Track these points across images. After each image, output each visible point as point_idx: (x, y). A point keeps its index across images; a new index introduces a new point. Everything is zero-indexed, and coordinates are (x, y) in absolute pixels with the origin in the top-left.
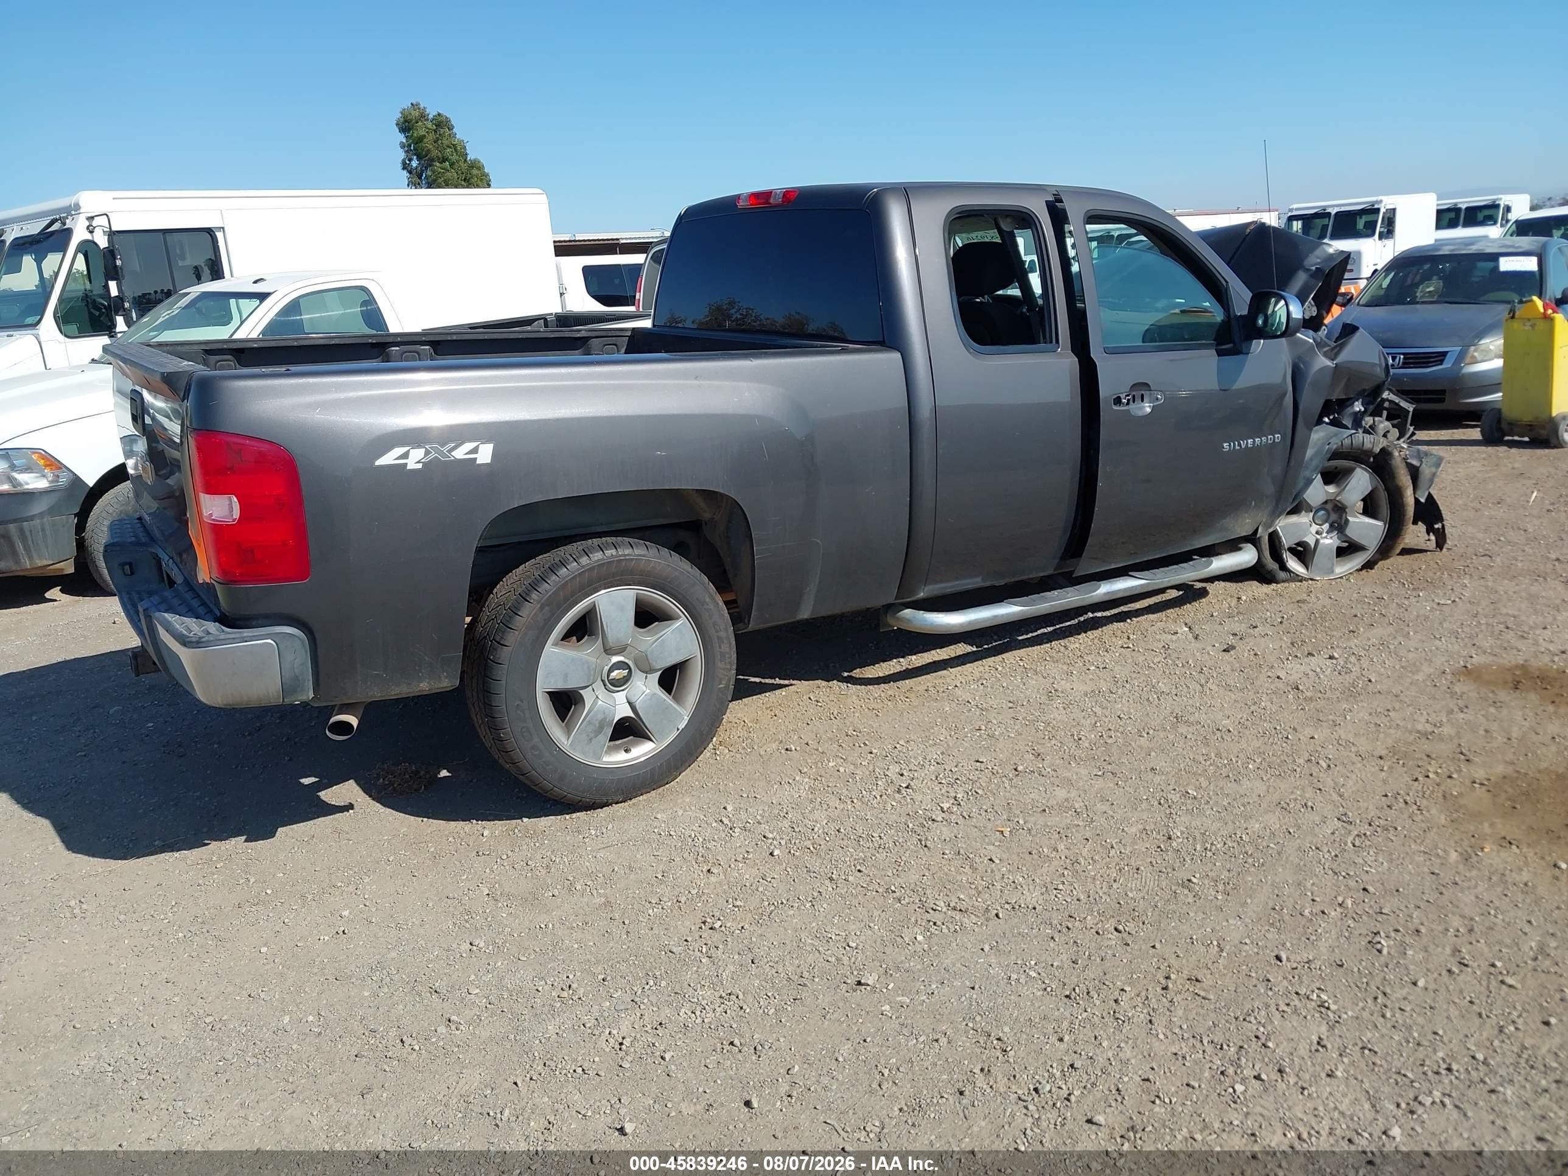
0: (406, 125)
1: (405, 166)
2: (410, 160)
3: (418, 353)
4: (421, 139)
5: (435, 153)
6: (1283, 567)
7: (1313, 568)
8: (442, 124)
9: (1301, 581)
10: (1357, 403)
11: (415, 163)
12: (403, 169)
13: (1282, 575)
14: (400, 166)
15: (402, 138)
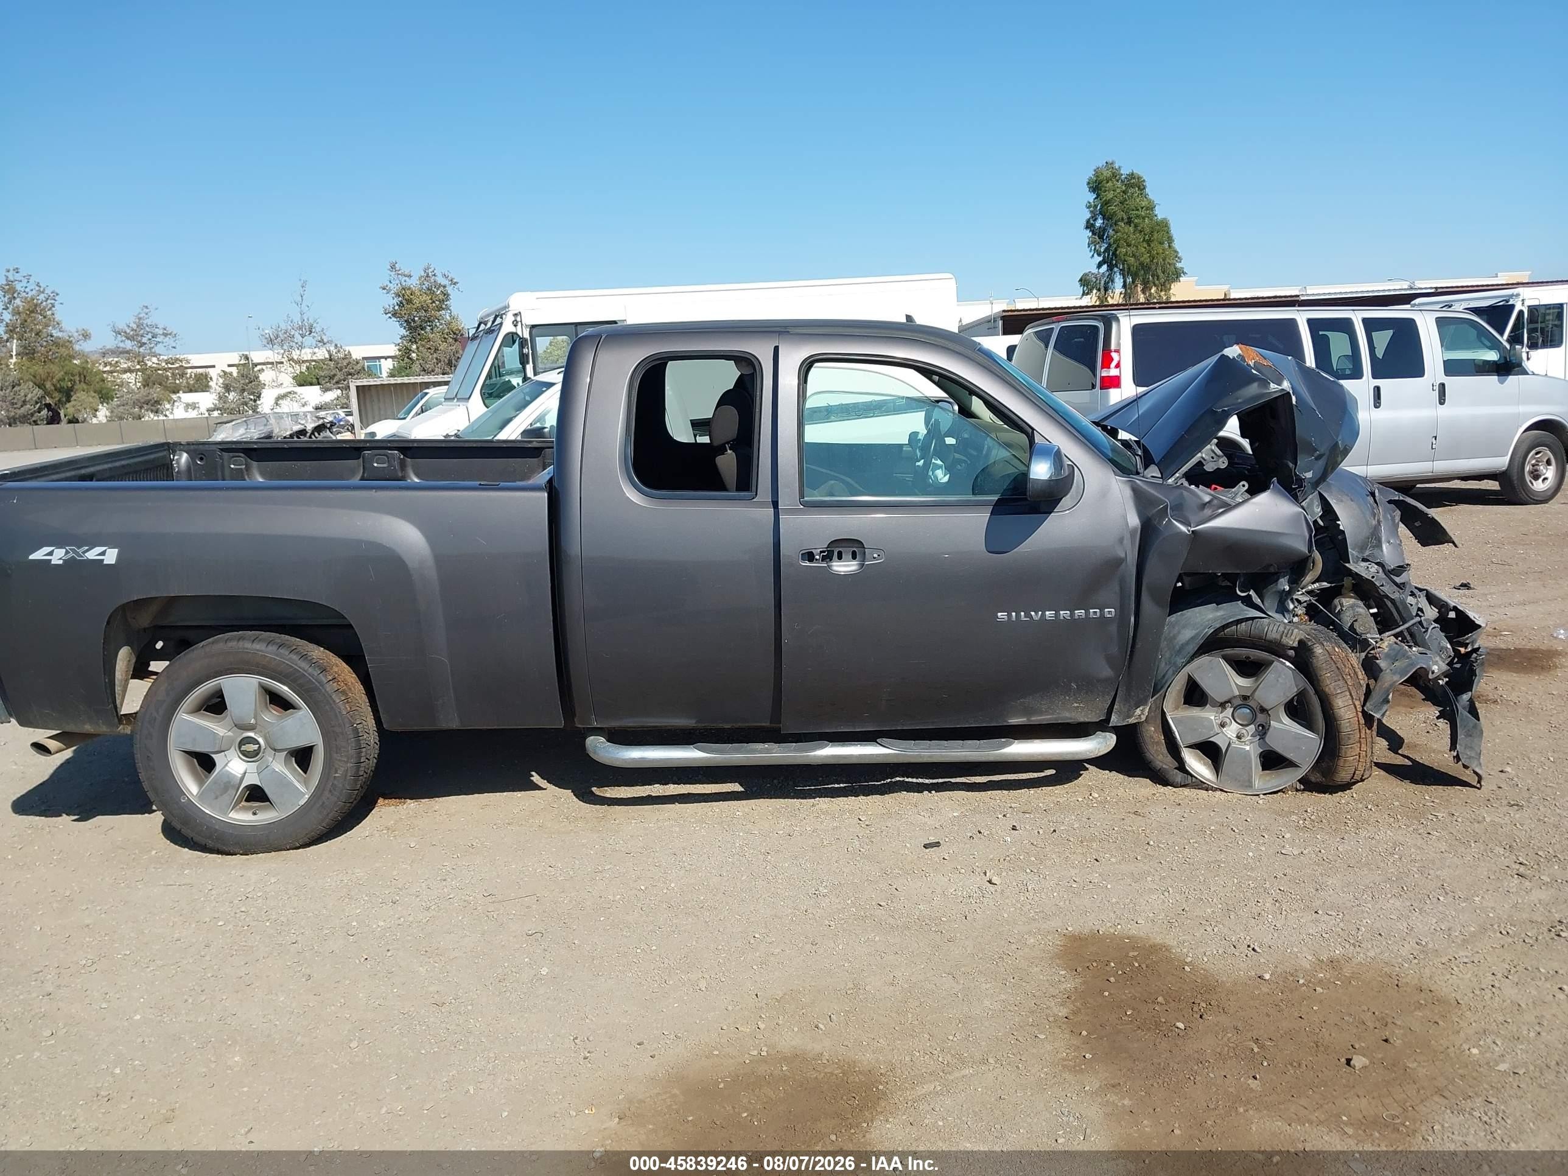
0: (1096, 186)
1: (1089, 226)
2: (1095, 220)
3: (387, 456)
4: (1107, 203)
5: (1121, 214)
6: (1182, 767)
7: (1223, 777)
8: (1135, 183)
9: (1207, 790)
10: (1282, 580)
11: (1099, 223)
12: (1087, 228)
13: (1179, 777)
14: (1083, 223)
15: (1091, 197)
